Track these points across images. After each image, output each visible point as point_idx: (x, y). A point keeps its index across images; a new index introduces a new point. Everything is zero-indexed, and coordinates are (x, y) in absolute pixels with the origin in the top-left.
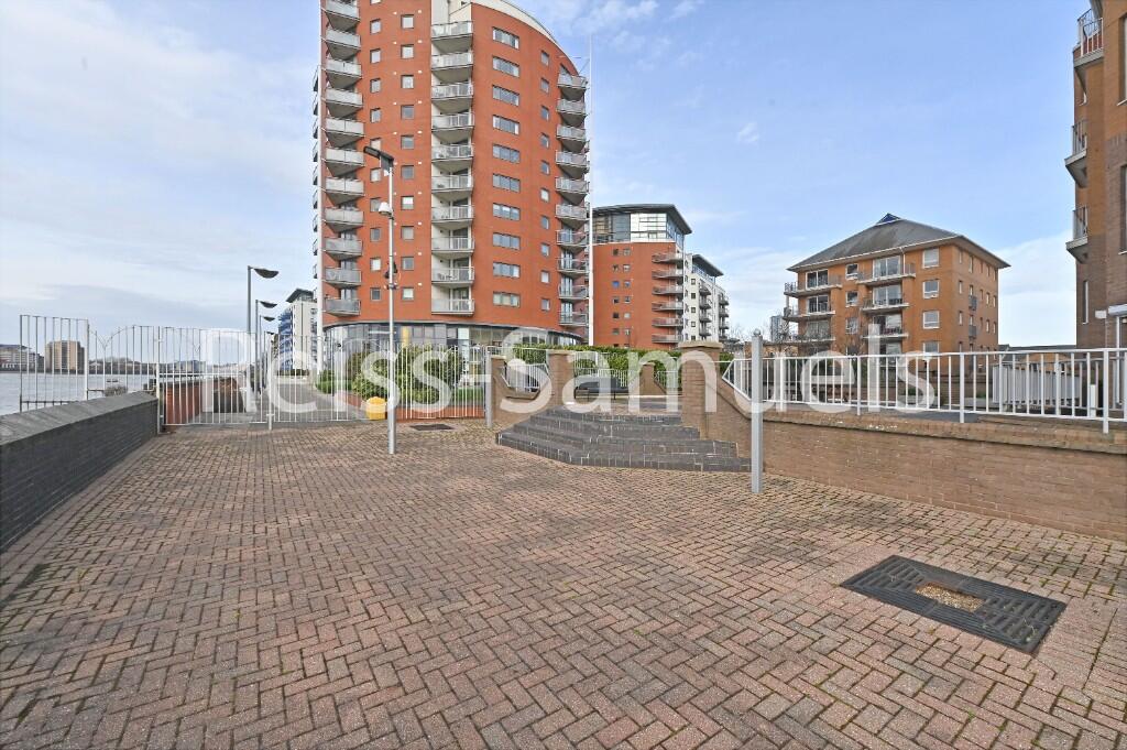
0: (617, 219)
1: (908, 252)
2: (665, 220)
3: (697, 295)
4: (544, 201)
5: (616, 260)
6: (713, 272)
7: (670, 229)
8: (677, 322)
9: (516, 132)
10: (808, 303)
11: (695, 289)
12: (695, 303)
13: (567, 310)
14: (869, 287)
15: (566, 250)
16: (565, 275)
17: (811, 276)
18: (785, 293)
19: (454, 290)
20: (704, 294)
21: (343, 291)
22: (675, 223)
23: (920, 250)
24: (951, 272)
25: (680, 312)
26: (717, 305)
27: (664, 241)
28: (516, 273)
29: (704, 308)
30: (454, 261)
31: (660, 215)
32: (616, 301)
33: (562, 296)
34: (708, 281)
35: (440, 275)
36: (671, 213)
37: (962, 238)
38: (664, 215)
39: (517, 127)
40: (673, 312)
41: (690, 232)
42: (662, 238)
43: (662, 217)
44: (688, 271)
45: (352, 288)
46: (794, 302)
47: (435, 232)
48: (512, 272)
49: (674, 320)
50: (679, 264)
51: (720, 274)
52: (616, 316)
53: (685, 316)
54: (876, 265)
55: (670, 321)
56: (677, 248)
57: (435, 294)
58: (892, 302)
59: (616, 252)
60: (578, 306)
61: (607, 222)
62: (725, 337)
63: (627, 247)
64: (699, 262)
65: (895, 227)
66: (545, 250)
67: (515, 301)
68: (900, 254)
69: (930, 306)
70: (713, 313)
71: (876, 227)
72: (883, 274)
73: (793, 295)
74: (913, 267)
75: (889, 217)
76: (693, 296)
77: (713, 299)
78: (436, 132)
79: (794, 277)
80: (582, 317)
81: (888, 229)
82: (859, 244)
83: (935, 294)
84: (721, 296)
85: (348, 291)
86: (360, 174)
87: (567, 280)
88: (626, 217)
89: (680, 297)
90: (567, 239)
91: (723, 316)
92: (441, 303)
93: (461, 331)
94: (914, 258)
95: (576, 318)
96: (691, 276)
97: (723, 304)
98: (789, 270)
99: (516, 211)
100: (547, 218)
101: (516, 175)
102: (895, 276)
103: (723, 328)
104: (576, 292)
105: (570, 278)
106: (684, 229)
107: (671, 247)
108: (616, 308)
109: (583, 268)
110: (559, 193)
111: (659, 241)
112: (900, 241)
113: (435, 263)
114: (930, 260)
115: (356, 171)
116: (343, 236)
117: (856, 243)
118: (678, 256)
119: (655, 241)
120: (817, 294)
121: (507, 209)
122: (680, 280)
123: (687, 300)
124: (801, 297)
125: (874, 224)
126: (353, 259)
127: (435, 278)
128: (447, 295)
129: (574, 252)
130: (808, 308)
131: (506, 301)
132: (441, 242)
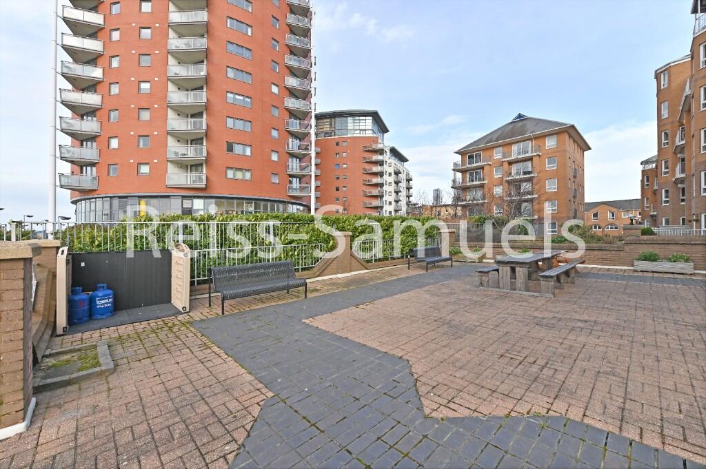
0: (338, 120)
1: (536, 138)
2: (371, 121)
3: (393, 174)
4: (275, 94)
5: (338, 149)
6: (402, 159)
7: (376, 129)
8: (379, 192)
9: (250, 34)
10: (468, 175)
11: (391, 170)
12: (392, 179)
13: (295, 183)
14: (510, 163)
15: (294, 135)
16: (292, 155)
17: (471, 157)
18: (453, 170)
19: (191, 166)
20: (397, 173)
21: (84, 168)
22: (378, 124)
23: (544, 136)
24: (565, 150)
25: (381, 185)
26: (405, 180)
27: (371, 135)
28: (248, 152)
29: (397, 183)
30: (192, 141)
31: (368, 118)
32: (338, 178)
33: (290, 171)
34: (399, 165)
35: (176, 153)
36: (375, 116)
37: (573, 127)
38: (371, 118)
39: (250, 30)
40: (376, 185)
41: (388, 131)
42: (369, 134)
43: (369, 120)
44: (387, 157)
45: (93, 165)
46: (459, 175)
47: (171, 114)
48: (244, 151)
49: (377, 191)
50: (381, 152)
51: (407, 160)
52: (337, 189)
53: (384, 188)
54: (515, 148)
55: (375, 192)
56: (380, 141)
57: (171, 169)
58: (525, 173)
59: (337, 144)
60: (304, 179)
61: (331, 122)
62: (410, 202)
63: (345, 140)
64: (394, 152)
65: (525, 122)
66: (275, 133)
67: (248, 175)
68: (531, 139)
69: (552, 176)
70: (403, 185)
71: (511, 123)
72: (519, 154)
73: (458, 171)
74: (539, 148)
75: (520, 116)
76: (390, 174)
77: (402, 176)
78: (172, 26)
79: (458, 158)
80: (307, 188)
81: (520, 124)
82: (502, 133)
83: (554, 167)
84: (408, 174)
85: (89, 168)
86: (100, 61)
87: (295, 159)
88: (344, 119)
89: (381, 174)
90: (295, 125)
91: (409, 188)
92: (176, 177)
93: (196, 201)
94: (539, 142)
95: (302, 189)
96: (389, 161)
97: (409, 180)
98: (456, 153)
99: (249, 100)
100: (277, 108)
101: (249, 70)
102: (527, 155)
103: (409, 196)
104: (302, 169)
105: (297, 157)
106: (384, 129)
107: (375, 140)
108: (337, 183)
109: (306, 149)
110: (287, 89)
111: (367, 135)
112: (530, 131)
113: (171, 142)
114: (551, 143)
115: (96, 58)
116: (85, 118)
117: (500, 133)
118: (380, 146)
119: (364, 135)
120: (474, 170)
121: (241, 98)
122: (381, 163)
123: (386, 177)
124: (463, 172)
125: (510, 121)
126: (93, 138)
127: (171, 155)
128: (185, 170)
129: (301, 137)
130: (468, 179)
131: (239, 175)
132: (177, 123)
